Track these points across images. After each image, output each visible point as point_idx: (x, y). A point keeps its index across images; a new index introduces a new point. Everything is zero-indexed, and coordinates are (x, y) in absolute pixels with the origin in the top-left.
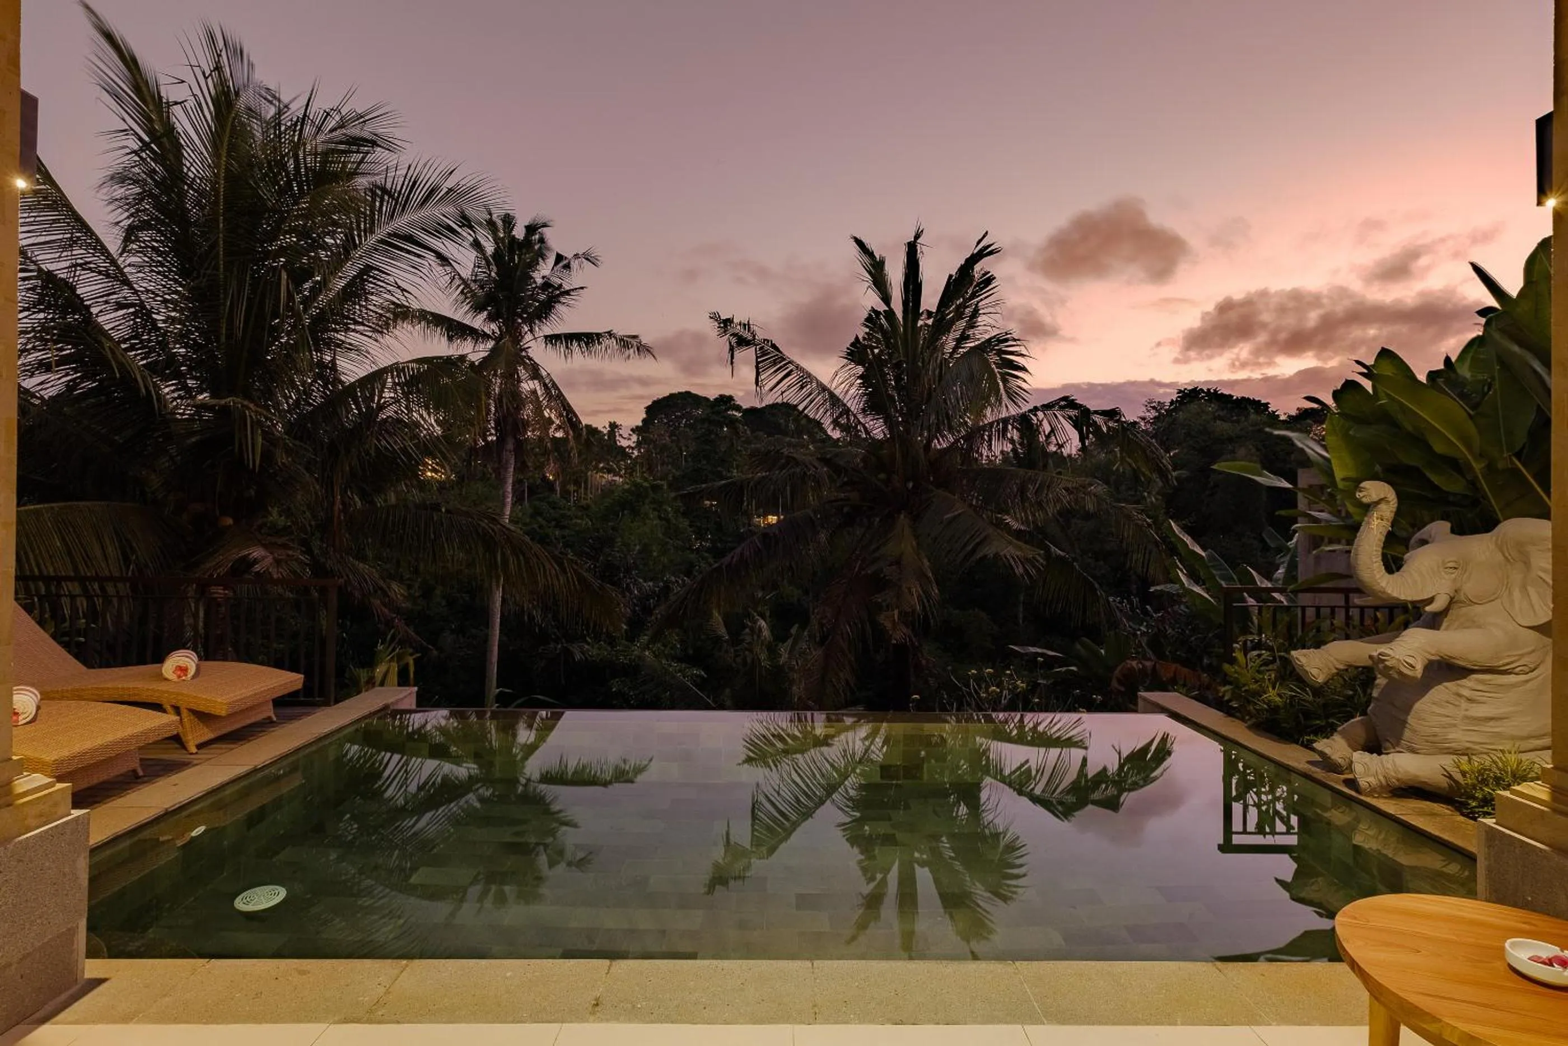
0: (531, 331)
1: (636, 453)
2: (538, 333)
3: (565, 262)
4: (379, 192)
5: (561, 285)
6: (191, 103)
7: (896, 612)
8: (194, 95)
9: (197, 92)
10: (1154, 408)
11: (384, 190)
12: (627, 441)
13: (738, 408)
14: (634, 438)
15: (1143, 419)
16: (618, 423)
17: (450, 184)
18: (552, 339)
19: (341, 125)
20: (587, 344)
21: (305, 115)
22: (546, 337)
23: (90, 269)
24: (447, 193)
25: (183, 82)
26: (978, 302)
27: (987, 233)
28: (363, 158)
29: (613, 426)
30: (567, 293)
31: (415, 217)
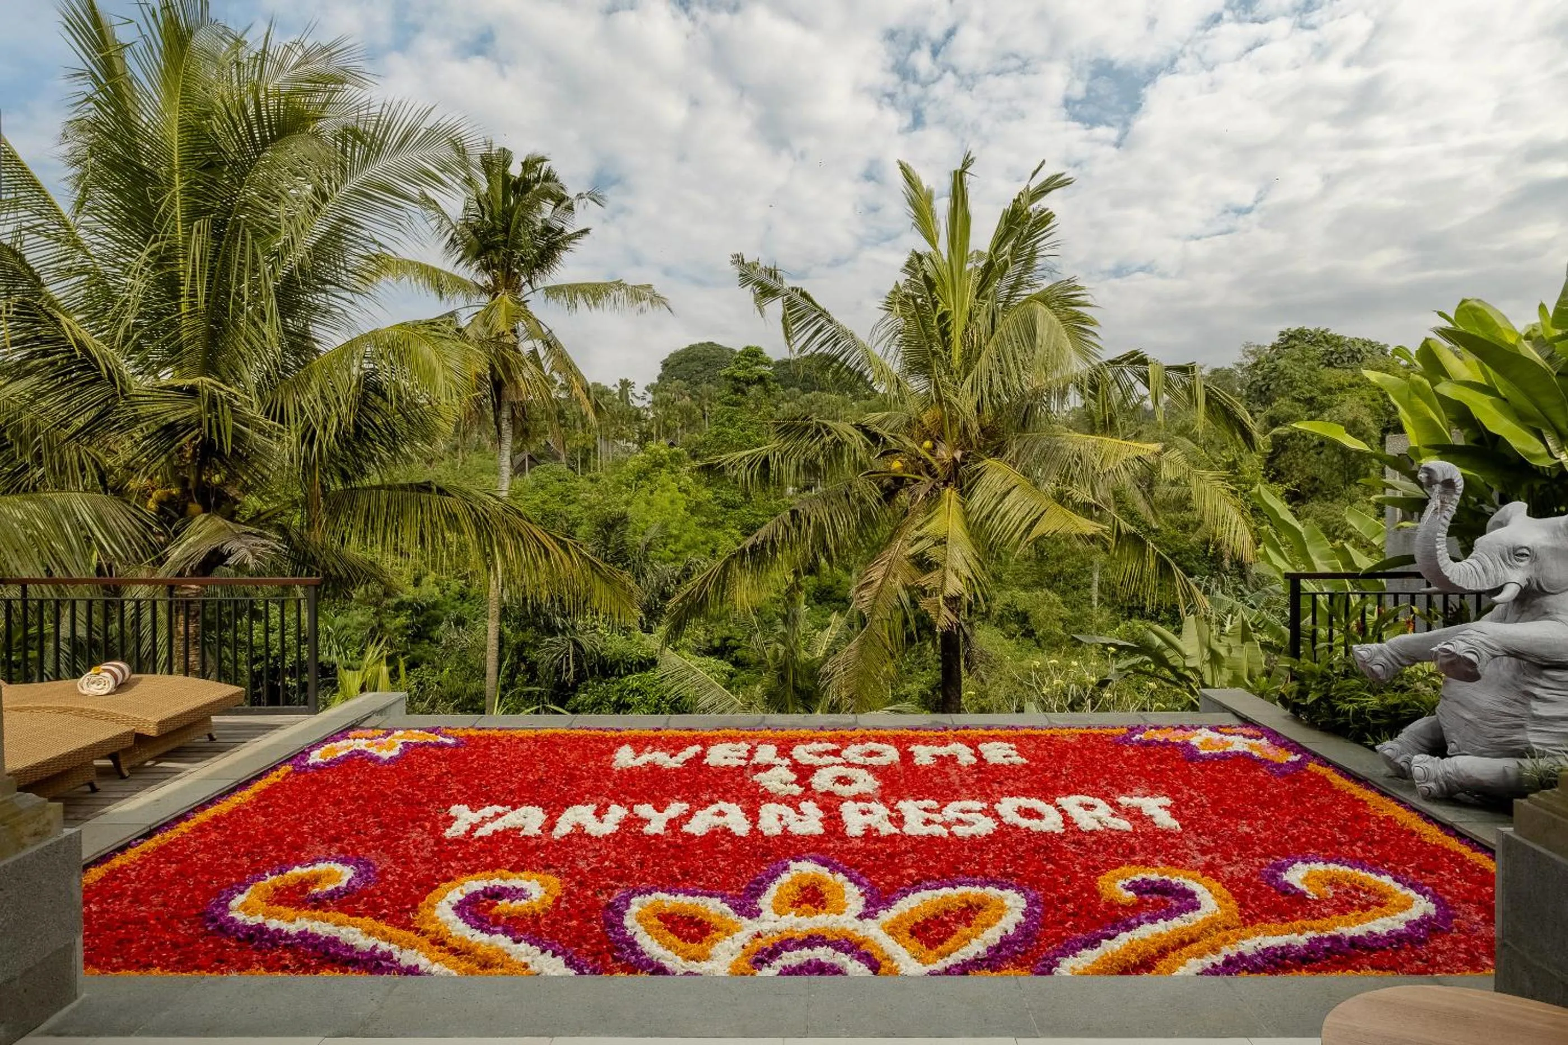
0: (530, 282)
1: (651, 415)
2: (538, 284)
3: (566, 203)
4: (350, 137)
5: (562, 230)
6: (139, 45)
7: (941, 597)
8: (144, 36)
9: (146, 31)
10: (1253, 353)
11: (354, 132)
12: (641, 400)
13: (768, 363)
14: (650, 397)
15: (1240, 365)
16: (631, 380)
17: (428, 123)
18: (552, 292)
19: (306, 59)
20: (593, 296)
21: (264, 51)
22: (547, 289)
23: (38, 233)
24: (426, 134)
25: (131, 21)
26: (1035, 243)
27: (1044, 162)
28: (330, 97)
29: (625, 384)
30: (570, 238)
31: (390, 162)
